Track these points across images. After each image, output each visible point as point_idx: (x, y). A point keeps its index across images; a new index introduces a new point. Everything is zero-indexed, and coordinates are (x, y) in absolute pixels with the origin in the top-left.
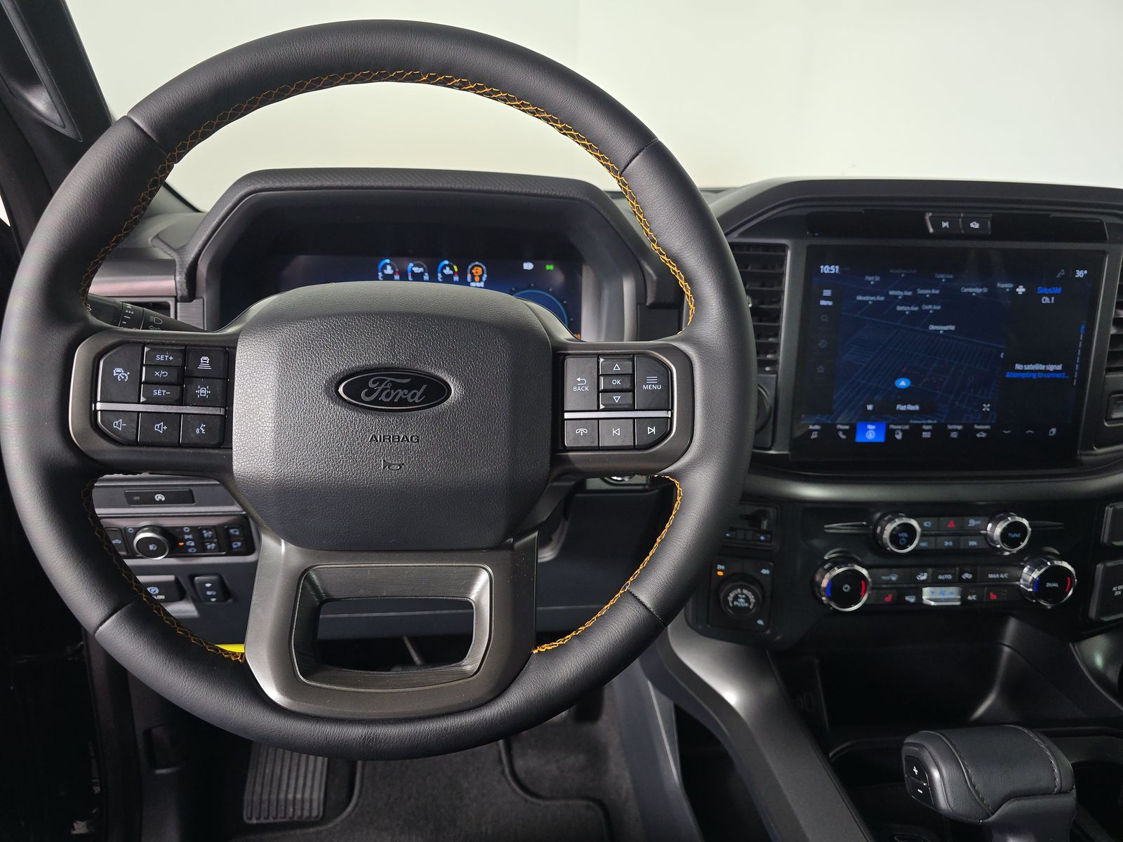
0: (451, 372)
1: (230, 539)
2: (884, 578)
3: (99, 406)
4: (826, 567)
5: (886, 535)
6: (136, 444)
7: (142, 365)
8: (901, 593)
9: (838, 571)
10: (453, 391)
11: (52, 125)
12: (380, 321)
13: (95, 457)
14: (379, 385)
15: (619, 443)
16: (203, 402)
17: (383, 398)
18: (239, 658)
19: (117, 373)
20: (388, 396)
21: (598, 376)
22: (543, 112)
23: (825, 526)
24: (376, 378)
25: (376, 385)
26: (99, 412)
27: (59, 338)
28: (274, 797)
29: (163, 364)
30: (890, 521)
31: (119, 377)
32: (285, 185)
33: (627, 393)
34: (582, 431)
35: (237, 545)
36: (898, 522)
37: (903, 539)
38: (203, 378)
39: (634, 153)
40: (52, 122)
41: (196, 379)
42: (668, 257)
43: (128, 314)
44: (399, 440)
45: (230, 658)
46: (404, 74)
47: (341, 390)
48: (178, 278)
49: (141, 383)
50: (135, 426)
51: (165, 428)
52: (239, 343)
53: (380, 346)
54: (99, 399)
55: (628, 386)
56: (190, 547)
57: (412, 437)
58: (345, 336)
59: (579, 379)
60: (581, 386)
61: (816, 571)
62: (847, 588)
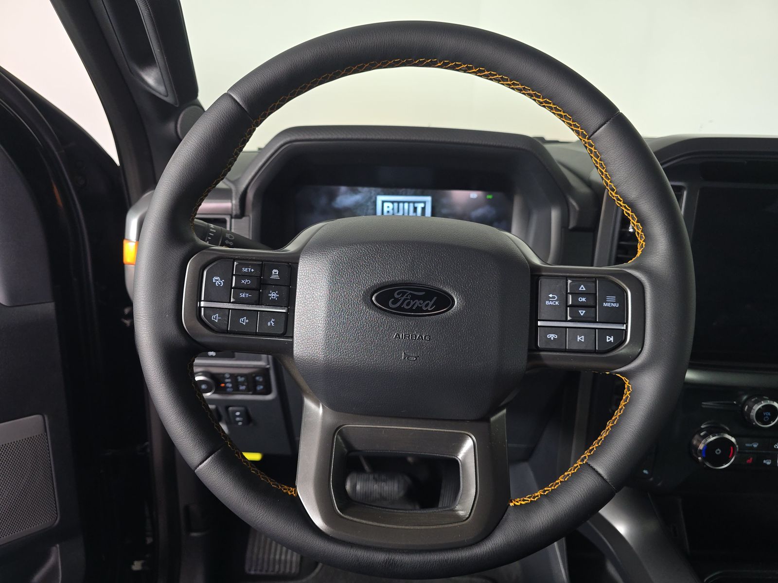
0: (455, 288)
1: (256, 383)
2: (747, 445)
3: (203, 304)
4: (702, 434)
5: (753, 413)
6: (227, 332)
7: (233, 275)
8: (760, 458)
9: (712, 439)
10: (456, 302)
11: (157, 95)
12: (403, 248)
13: (198, 340)
14: (402, 296)
15: (582, 347)
16: (274, 304)
17: (404, 306)
18: (293, 493)
19: (216, 280)
20: (408, 304)
21: (567, 293)
22: (529, 90)
23: (703, 403)
24: (400, 291)
25: (399, 296)
26: (203, 309)
27: (177, 254)
28: (266, 557)
29: (247, 274)
30: (757, 402)
31: (217, 283)
32: (312, 137)
33: (590, 309)
34: (552, 336)
35: (260, 388)
36: (763, 403)
37: (767, 417)
38: (273, 285)
39: (603, 121)
40: (158, 92)
41: (270, 286)
42: (624, 203)
43: (212, 232)
44: (416, 338)
45: (287, 493)
46: (424, 61)
47: (373, 299)
48: (234, 202)
49: (232, 288)
50: (226, 319)
51: (247, 321)
52: (301, 260)
53: (403, 267)
54: (203, 299)
55: (592, 303)
56: (228, 387)
57: (425, 337)
58: (378, 258)
59: (551, 296)
60: (552, 301)
61: (693, 437)
62: (718, 451)
